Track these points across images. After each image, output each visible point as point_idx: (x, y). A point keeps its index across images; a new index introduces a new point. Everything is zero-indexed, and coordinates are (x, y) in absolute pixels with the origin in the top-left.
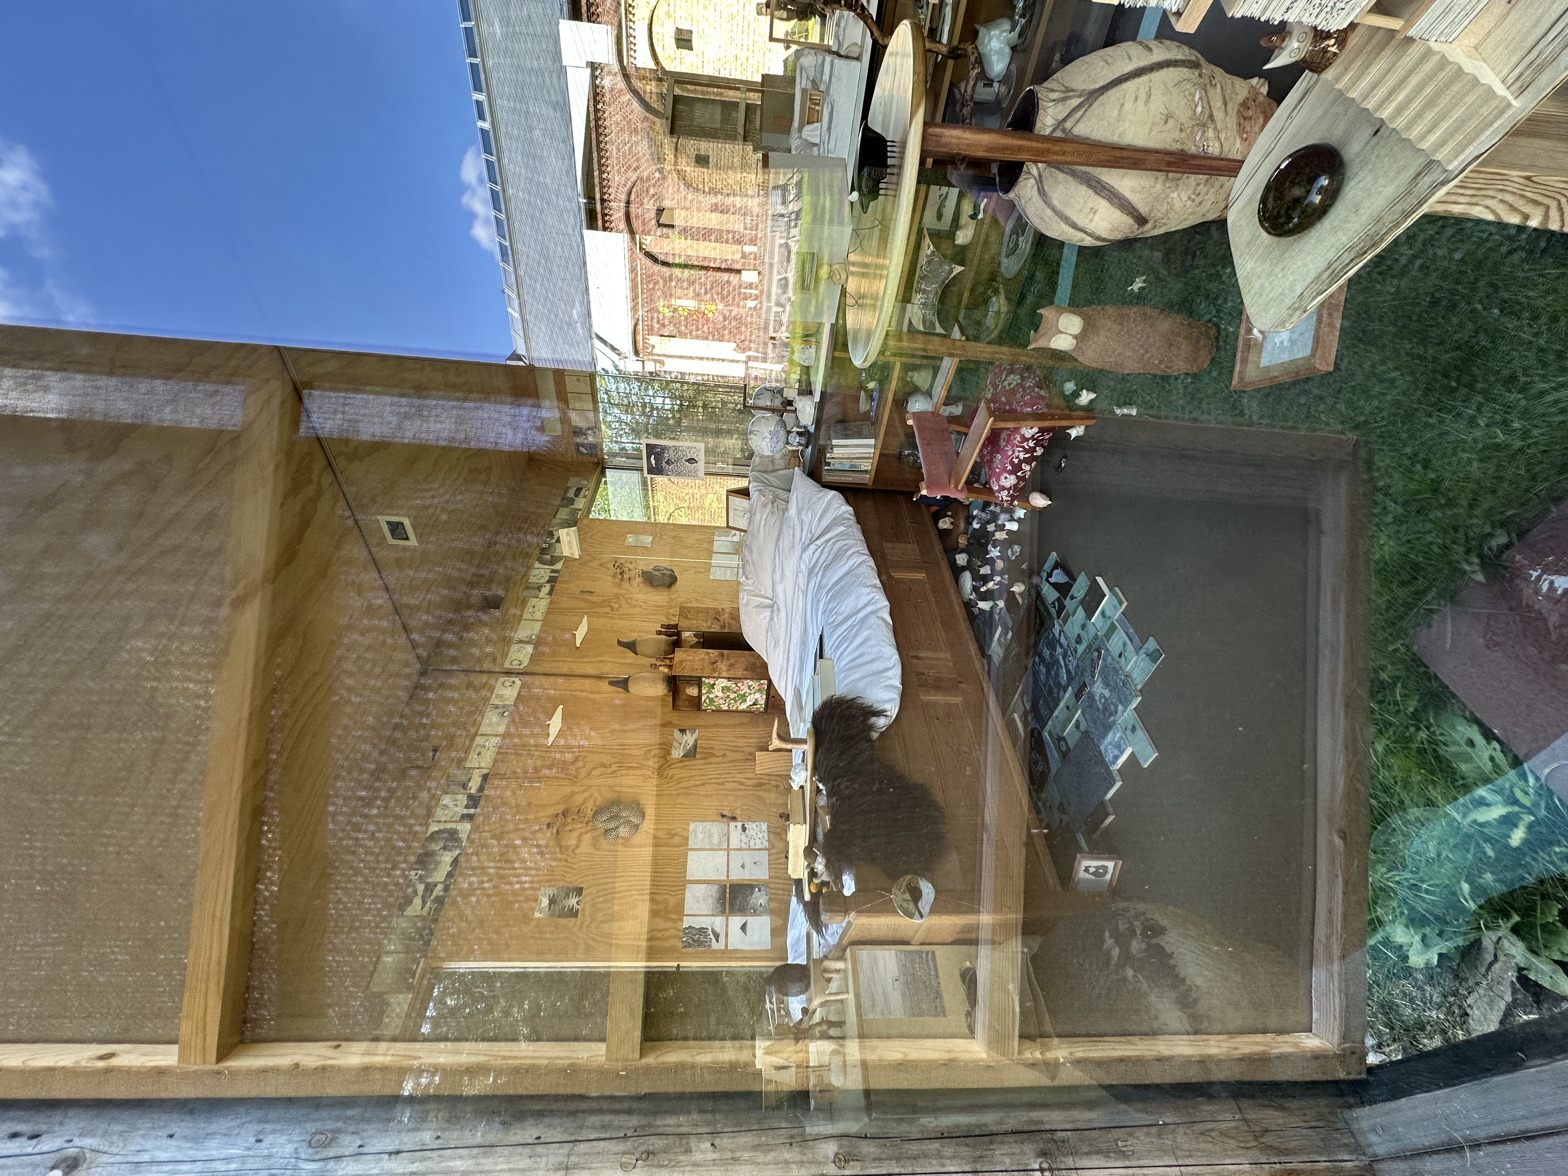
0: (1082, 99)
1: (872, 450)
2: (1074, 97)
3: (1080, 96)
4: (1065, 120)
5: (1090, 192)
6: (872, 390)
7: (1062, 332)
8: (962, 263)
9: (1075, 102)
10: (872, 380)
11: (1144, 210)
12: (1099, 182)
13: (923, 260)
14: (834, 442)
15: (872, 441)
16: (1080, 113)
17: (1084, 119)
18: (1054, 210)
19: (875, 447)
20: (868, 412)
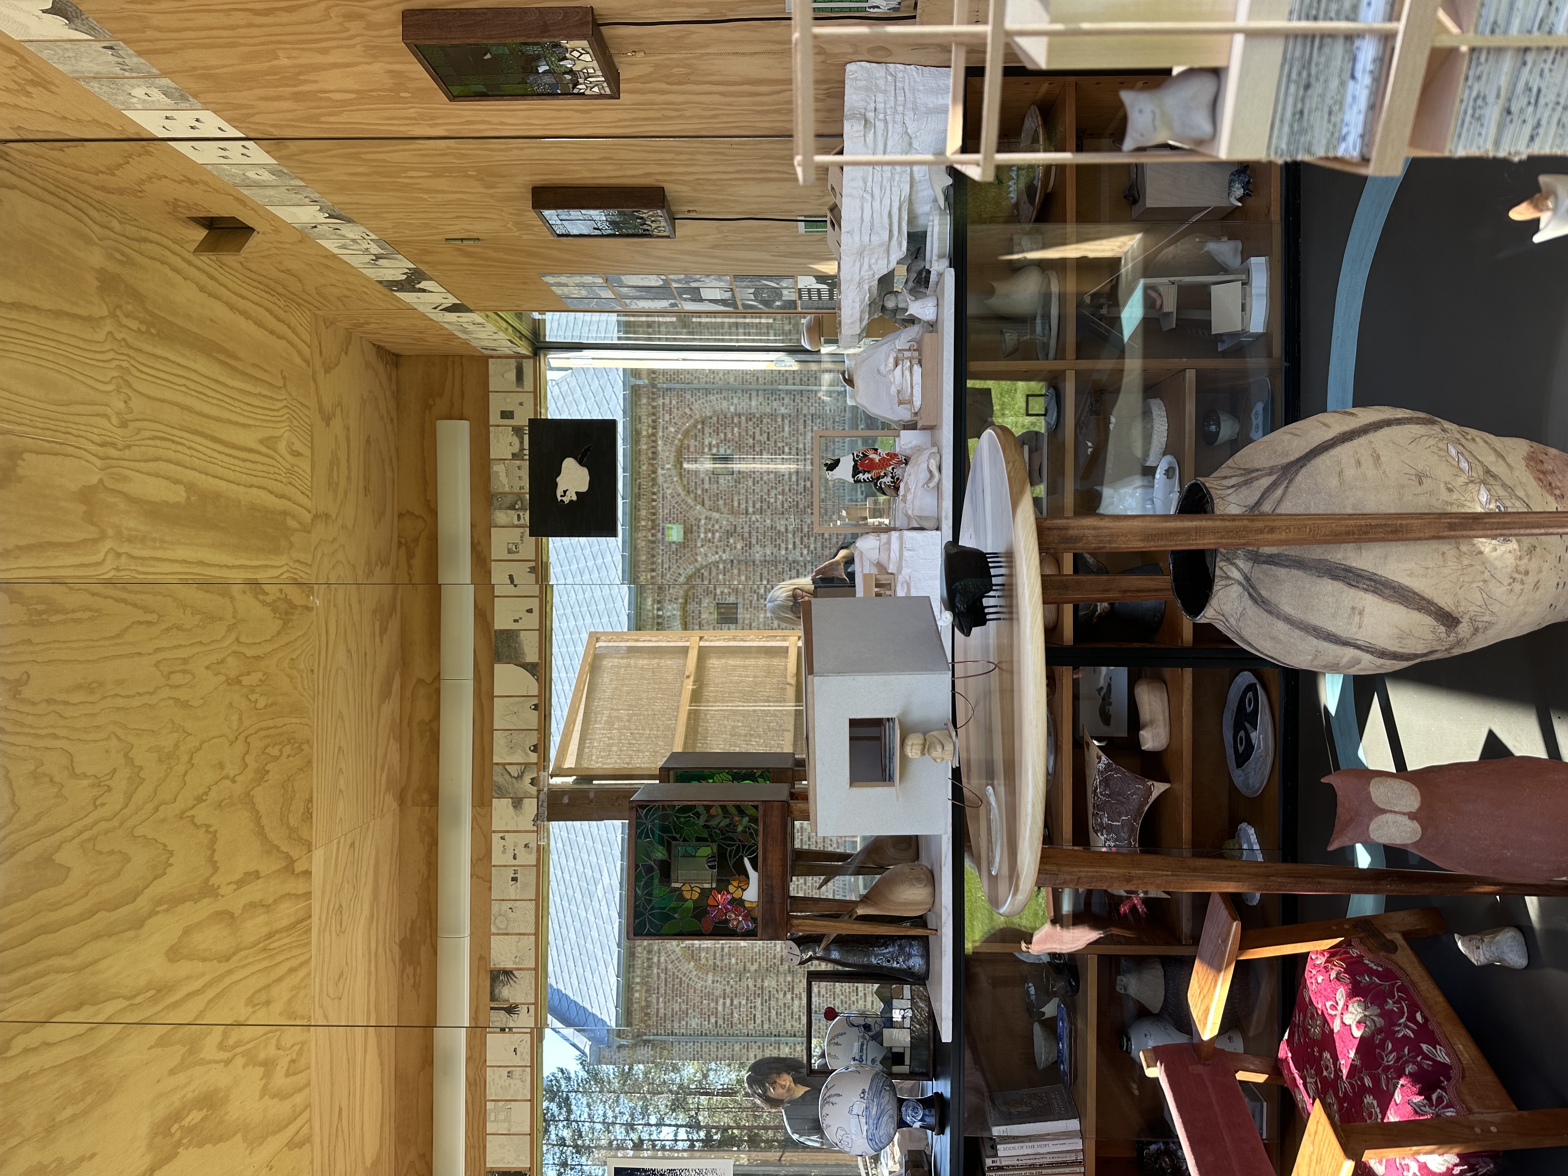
0: (1274, 477)
1: (1078, 1144)
2: (1262, 476)
3: (1270, 474)
4: (1259, 503)
5: (1339, 585)
6: (1053, 1020)
7: (1384, 811)
8: (1163, 778)
9: (1266, 482)
10: (1050, 995)
11: (1445, 602)
12: (1348, 570)
13: (1094, 780)
14: (997, 1131)
15: (1074, 1124)
16: (1279, 492)
17: (1289, 496)
18: (1288, 620)
19: (1082, 1134)
20: (1056, 1063)
